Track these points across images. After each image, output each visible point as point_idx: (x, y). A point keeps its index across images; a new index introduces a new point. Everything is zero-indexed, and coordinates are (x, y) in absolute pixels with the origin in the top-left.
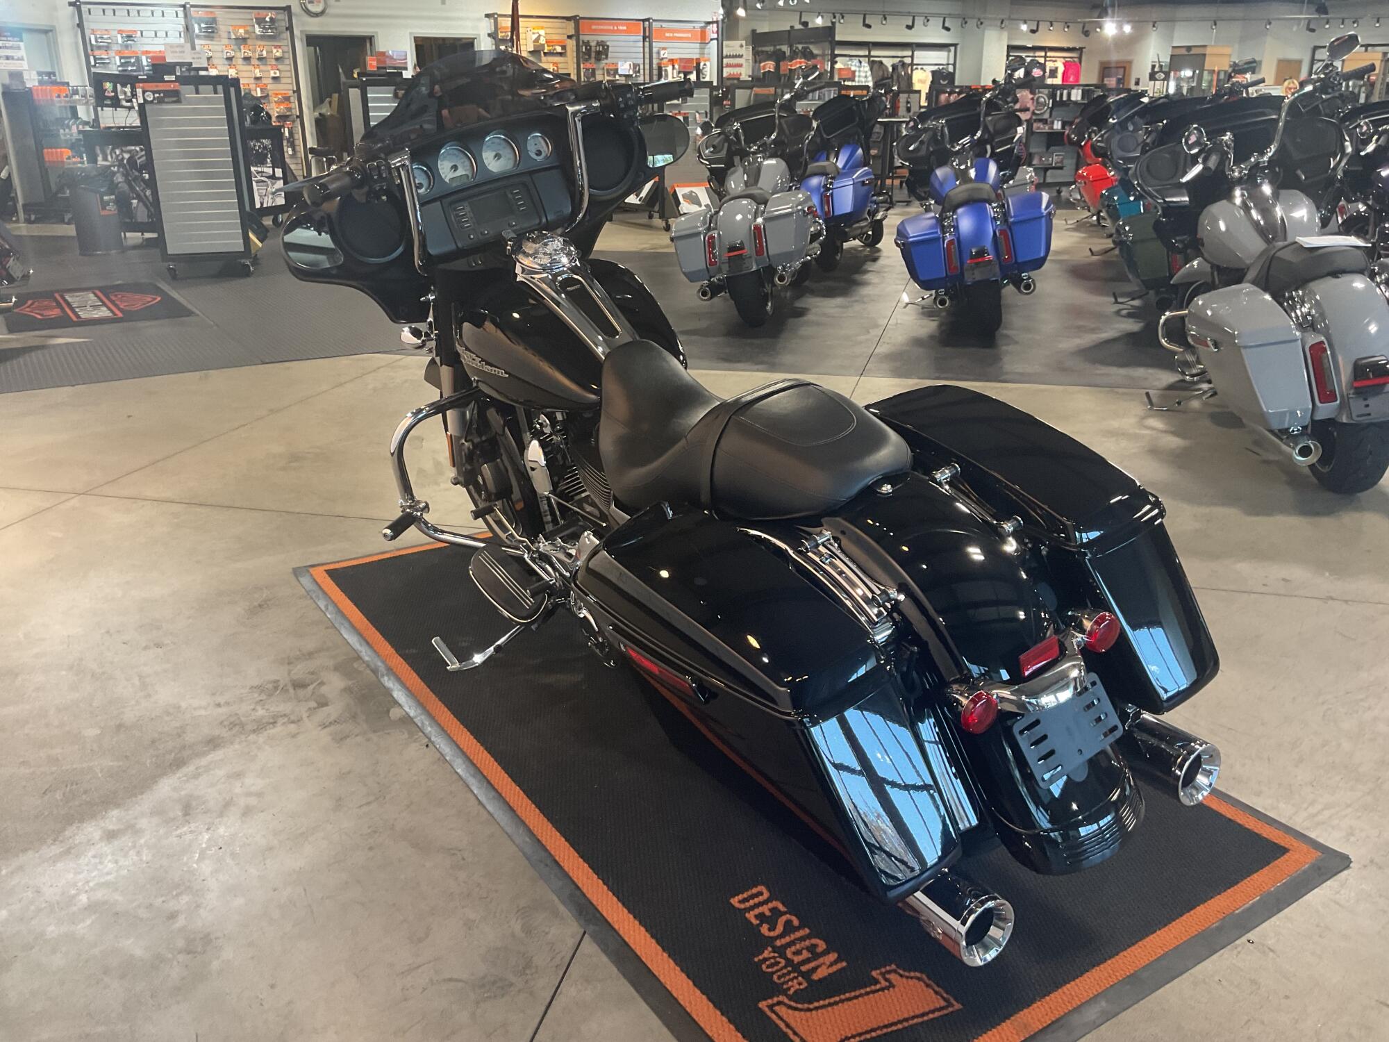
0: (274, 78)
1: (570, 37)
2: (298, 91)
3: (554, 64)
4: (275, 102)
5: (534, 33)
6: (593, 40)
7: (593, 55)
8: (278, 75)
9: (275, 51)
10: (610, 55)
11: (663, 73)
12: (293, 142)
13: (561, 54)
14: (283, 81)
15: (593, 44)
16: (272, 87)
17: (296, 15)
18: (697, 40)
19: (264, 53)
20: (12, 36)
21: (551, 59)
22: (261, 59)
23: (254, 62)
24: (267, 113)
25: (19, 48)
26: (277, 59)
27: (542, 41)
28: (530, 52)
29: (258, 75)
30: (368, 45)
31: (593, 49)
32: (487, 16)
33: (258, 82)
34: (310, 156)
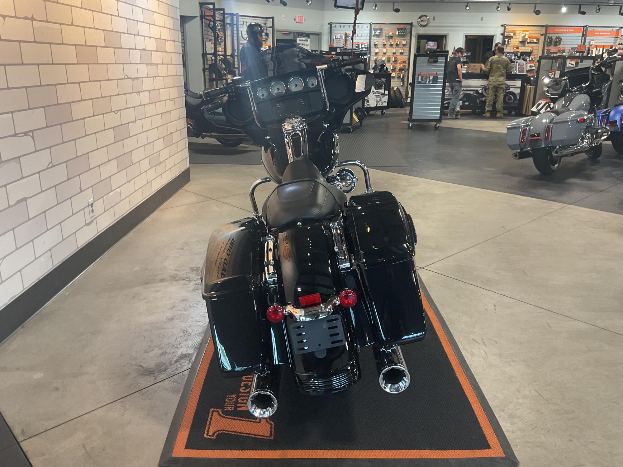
0: (401, 53)
1: (542, 35)
2: (409, 59)
3: (531, 47)
4: (400, 63)
5: (523, 33)
6: (554, 36)
7: (553, 43)
8: (402, 52)
9: (403, 41)
10: (561, 43)
11: (590, 52)
12: (404, 80)
13: (536, 43)
14: (405, 54)
15: (554, 38)
16: (399, 56)
17: (415, 26)
18: (614, 36)
19: (399, 43)
20: (306, 36)
21: (530, 45)
22: (397, 45)
23: (394, 46)
24: (386, 68)
25: (307, 41)
26: (404, 45)
27: (527, 37)
28: (520, 42)
29: (395, 52)
30: (444, 40)
31: (553, 40)
32: (502, 26)
33: (394, 55)
34: (409, 86)
